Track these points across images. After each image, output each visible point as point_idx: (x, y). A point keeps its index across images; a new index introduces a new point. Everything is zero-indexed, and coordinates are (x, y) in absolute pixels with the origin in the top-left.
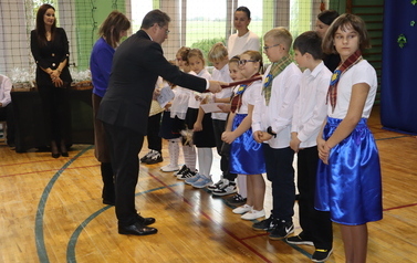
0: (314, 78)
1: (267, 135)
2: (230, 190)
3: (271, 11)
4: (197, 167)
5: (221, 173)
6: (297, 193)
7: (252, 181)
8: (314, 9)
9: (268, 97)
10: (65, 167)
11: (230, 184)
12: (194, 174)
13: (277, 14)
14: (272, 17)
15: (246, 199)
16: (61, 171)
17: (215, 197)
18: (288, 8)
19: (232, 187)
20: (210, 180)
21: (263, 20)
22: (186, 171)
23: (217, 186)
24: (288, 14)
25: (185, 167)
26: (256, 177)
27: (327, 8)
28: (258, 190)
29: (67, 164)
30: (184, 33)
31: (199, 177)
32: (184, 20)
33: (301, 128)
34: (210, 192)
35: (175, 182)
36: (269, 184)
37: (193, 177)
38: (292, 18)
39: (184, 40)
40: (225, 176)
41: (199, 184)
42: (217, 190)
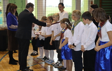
0: (90, 27)
1: (73, 46)
3: (75, 4)
4: (49, 57)
5: (58, 59)
6: (83, 66)
7: (68, 62)
8: (89, 3)
9: (73, 33)
10: (4, 57)
11: (61, 63)
12: (48, 59)
13: (77, 5)
14: (75, 6)
15: (66, 68)
16: (2, 58)
17: (55, 67)
18: (80, 3)
19: (61, 64)
20: (54, 61)
21: (72, 7)
23: (56, 64)
24: (80, 5)
25: (45, 57)
27: (93, 3)
28: (70, 65)
29: (5, 56)
30: (45, 11)
31: (50, 60)
32: (45, 7)
33: (85, 44)
34: (54, 66)
35: (41, 62)
36: (73, 63)
37: (48, 60)
38: (82, 6)
39: (45, 14)
40: (59, 60)
41: (50, 63)
42: (56, 65)
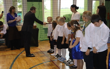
2: (72, 63)
11: (72, 61)
14: (87, 8)
15: (77, 67)
18: (92, 5)
20: (65, 59)
21: (84, 8)
22: (58, 56)
25: (58, 54)
26: (80, 60)
31: (62, 58)
37: (60, 58)
39: (60, 14)
41: (62, 60)
42: (67, 63)
